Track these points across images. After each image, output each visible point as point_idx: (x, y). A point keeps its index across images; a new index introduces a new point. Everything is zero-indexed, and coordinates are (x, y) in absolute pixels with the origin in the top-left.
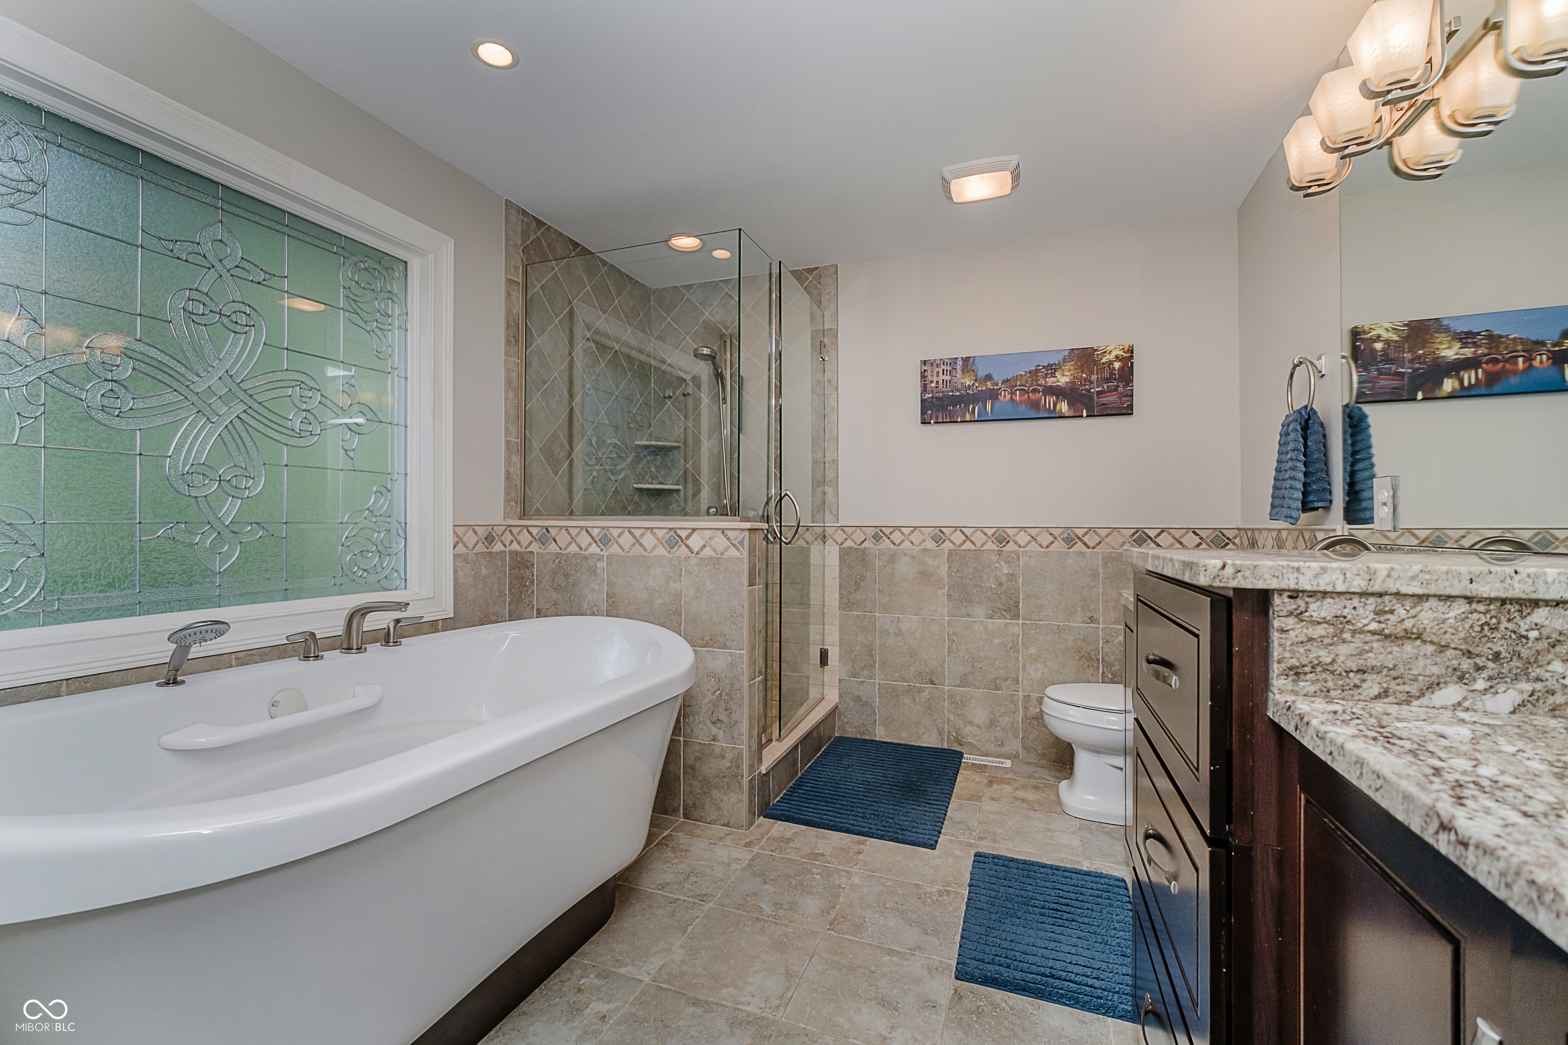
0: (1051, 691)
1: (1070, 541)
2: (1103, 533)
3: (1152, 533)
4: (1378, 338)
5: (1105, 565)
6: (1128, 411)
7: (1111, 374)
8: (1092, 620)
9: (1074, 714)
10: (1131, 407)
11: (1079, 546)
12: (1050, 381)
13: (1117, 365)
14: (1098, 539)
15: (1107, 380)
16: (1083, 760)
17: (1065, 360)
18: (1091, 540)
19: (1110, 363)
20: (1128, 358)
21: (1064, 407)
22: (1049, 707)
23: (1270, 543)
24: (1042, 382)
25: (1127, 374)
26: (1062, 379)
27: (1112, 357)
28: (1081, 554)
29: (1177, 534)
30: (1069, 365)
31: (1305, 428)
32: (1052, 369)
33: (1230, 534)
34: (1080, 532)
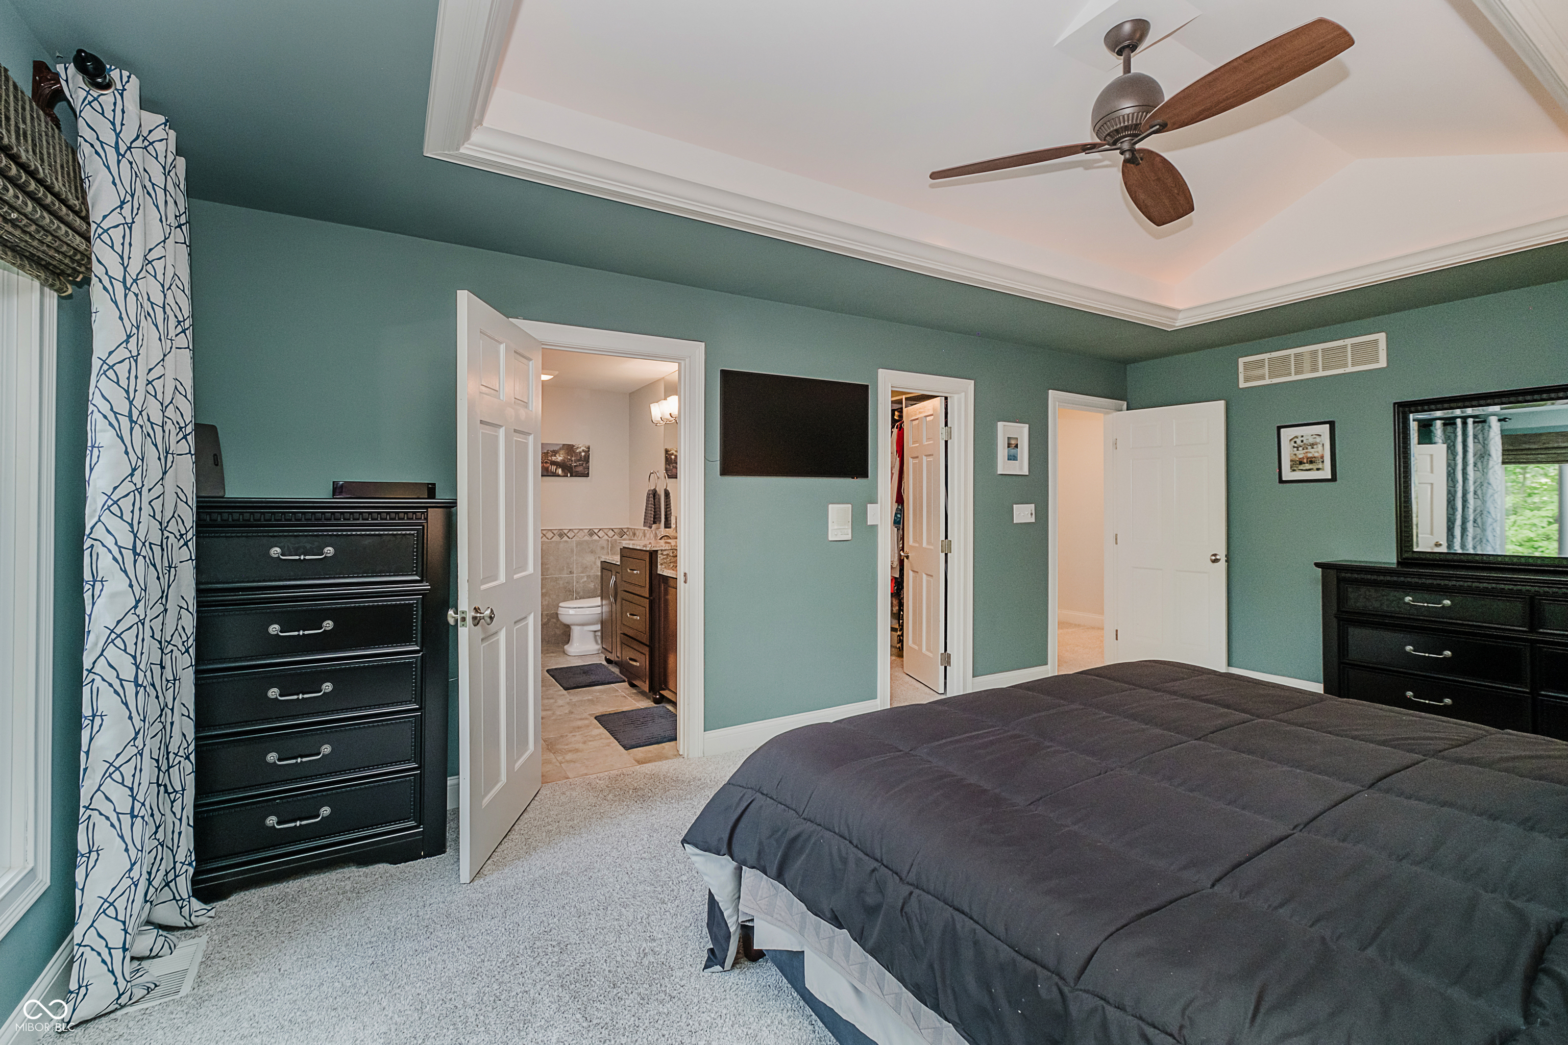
0: (561, 604)
1: (561, 536)
2: (576, 531)
3: (596, 531)
4: (672, 454)
5: (577, 546)
6: (587, 475)
7: (581, 458)
8: (571, 573)
9: (571, 612)
10: (588, 473)
11: (565, 538)
12: (554, 458)
13: (583, 454)
14: (573, 534)
15: (579, 460)
16: (576, 631)
17: (560, 449)
18: (570, 535)
19: (580, 453)
20: (588, 451)
21: (560, 471)
22: (561, 611)
23: (641, 534)
24: (550, 458)
25: (587, 459)
26: (559, 458)
27: (581, 450)
28: (566, 541)
29: (606, 531)
30: (562, 452)
31: (654, 496)
32: (555, 453)
33: (625, 530)
34: (566, 532)
